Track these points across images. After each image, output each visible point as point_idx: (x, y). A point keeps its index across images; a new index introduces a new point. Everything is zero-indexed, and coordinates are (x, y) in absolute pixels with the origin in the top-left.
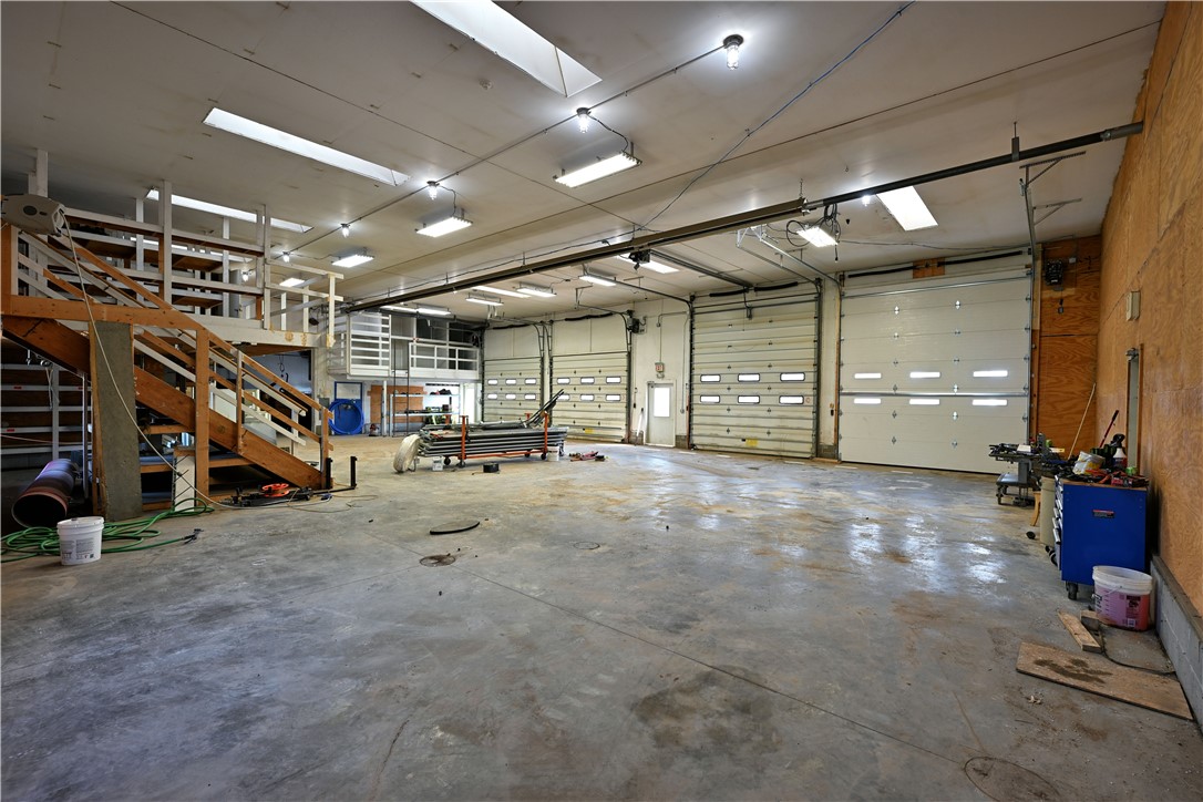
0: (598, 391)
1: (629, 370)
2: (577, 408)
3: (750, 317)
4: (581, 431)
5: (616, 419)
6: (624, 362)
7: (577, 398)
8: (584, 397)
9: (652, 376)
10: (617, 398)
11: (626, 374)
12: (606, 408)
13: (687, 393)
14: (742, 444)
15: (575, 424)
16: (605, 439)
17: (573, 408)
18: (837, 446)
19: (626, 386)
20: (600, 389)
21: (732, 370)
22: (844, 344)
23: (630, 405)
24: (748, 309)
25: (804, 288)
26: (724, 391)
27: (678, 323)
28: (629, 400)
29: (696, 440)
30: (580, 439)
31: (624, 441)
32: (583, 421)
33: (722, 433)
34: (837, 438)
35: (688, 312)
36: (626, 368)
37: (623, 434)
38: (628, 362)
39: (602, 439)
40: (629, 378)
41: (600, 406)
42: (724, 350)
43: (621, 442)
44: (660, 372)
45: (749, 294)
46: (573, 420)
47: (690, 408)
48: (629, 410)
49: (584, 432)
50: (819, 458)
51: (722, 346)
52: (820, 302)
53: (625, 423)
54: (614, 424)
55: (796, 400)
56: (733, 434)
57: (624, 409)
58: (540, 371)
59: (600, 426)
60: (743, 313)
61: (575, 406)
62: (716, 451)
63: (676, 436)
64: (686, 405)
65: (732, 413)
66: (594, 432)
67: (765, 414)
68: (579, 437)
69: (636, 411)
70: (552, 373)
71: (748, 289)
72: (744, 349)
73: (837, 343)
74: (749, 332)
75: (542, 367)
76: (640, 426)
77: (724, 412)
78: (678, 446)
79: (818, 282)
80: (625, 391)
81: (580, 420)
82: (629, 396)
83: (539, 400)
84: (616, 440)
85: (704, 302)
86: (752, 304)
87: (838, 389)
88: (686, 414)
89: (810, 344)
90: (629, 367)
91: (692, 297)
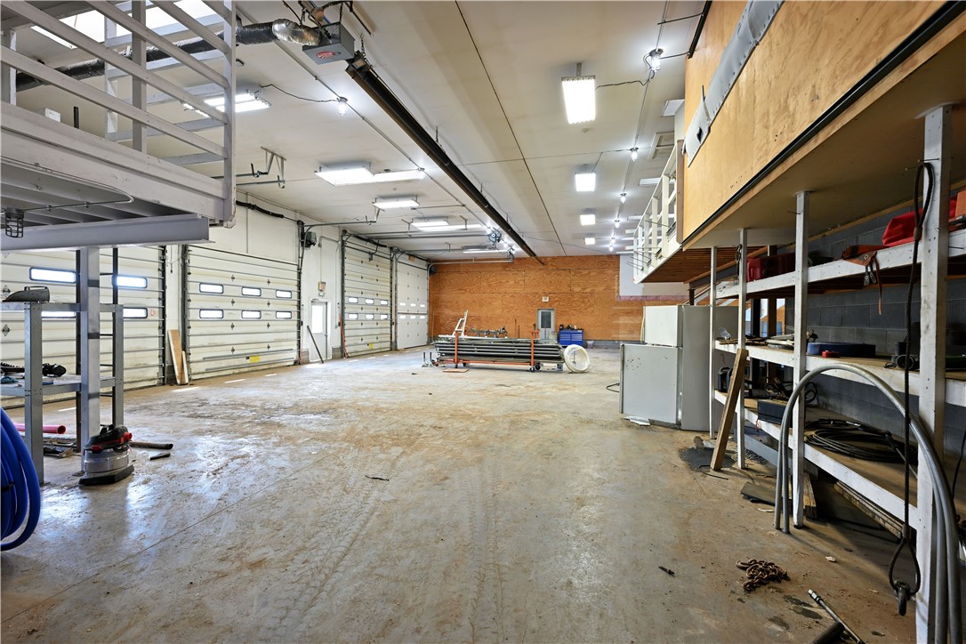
0: (266, 307)
1: (299, 286)
2: (235, 330)
3: (371, 259)
4: (244, 361)
5: (287, 340)
6: (295, 276)
7: (237, 315)
8: (246, 314)
9: (315, 294)
10: (288, 315)
11: (296, 288)
12: (277, 328)
13: (338, 311)
14: (367, 348)
15: (235, 353)
16: (276, 365)
17: (230, 330)
18: (396, 341)
19: (296, 303)
20: (269, 304)
21: (363, 296)
22: (398, 287)
23: (300, 324)
24: (371, 254)
25: (387, 250)
26: (360, 311)
27: (332, 249)
28: (299, 317)
29: (348, 350)
30: (245, 372)
31: (297, 363)
32: (247, 346)
33: (360, 342)
34: (396, 337)
35: (340, 243)
36: (296, 283)
37: (294, 355)
38: (299, 277)
39: (273, 366)
40: (299, 293)
41: (268, 326)
42: (360, 279)
43: (294, 365)
44: (321, 291)
45: (368, 243)
46: (230, 347)
47: (342, 324)
48: (299, 328)
49: (248, 361)
50: (391, 350)
51: (358, 277)
52: (392, 261)
53: (296, 342)
54: (285, 346)
55: (385, 317)
56: (363, 342)
57: (296, 328)
58: (157, 265)
59: (270, 349)
60: (367, 256)
61: (233, 326)
62: (357, 355)
63: (333, 349)
64: (338, 320)
65: (364, 326)
66: (263, 359)
67: (375, 326)
68: (242, 370)
69: (304, 328)
70: (185, 273)
71: (369, 240)
72: (367, 281)
73: (396, 285)
74: (370, 270)
75: (164, 260)
76: (307, 344)
77: (360, 326)
78: (334, 358)
79: (391, 248)
80: (295, 309)
81: (243, 347)
82: (299, 313)
83: (157, 318)
84: (288, 364)
85: (351, 239)
86: (372, 251)
87: (396, 311)
88: (339, 328)
89: (389, 284)
90: (299, 283)
91: (345, 231)
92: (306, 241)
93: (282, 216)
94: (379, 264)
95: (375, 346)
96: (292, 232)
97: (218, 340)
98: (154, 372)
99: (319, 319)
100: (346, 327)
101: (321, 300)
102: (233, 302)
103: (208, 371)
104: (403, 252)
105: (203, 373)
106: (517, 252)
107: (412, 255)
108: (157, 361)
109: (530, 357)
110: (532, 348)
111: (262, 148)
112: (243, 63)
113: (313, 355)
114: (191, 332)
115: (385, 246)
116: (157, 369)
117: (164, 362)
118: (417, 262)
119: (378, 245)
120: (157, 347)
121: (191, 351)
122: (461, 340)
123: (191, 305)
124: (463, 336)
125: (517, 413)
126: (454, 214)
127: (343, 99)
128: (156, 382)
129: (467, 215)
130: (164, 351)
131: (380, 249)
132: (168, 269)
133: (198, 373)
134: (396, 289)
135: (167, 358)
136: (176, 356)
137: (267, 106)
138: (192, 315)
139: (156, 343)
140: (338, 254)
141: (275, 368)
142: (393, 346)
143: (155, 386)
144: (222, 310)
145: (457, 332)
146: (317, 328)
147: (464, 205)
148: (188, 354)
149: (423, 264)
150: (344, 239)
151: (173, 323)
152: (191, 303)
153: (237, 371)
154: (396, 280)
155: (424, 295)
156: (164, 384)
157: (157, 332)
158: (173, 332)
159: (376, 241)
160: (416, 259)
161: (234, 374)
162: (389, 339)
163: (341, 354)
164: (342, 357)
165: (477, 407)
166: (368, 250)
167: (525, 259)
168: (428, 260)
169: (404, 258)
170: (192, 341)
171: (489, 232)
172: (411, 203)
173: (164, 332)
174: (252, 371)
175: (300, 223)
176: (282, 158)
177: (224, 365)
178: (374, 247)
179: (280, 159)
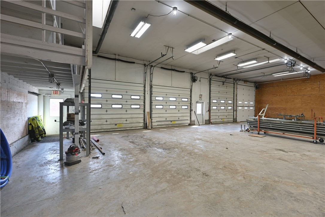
0: (178, 104)
1: (191, 96)
2: (167, 112)
3: (223, 84)
4: (170, 123)
5: (186, 116)
6: (189, 93)
7: (168, 107)
8: (171, 107)
9: (198, 99)
10: (187, 107)
11: (190, 97)
12: (182, 112)
13: (208, 106)
14: (222, 120)
15: (167, 120)
16: (181, 125)
17: (165, 112)
18: (236, 118)
19: (190, 103)
20: (179, 103)
21: (220, 99)
22: (238, 95)
23: (191, 110)
24: (223, 82)
25: (232, 80)
26: (218, 105)
27: (206, 82)
28: (191, 108)
29: (212, 121)
30: (170, 127)
31: (190, 125)
32: (171, 118)
33: (218, 118)
34: (236, 116)
35: (209, 79)
36: (190, 95)
37: (189, 122)
38: (191, 93)
39: (180, 125)
40: (191, 99)
41: (179, 111)
42: (218, 93)
43: (189, 125)
44: (200, 98)
45: (222, 78)
46: (165, 118)
47: (209, 110)
48: (191, 112)
49: (171, 123)
50: (234, 122)
51: (217, 92)
52: (234, 84)
53: (189, 117)
54: (185, 118)
55: (231, 108)
56: (219, 118)
57: (189, 112)
58: (143, 92)
59: (179, 119)
60: (222, 83)
61: (166, 111)
62: (216, 123)
63: (205, 120)
64: (208, 109)
65: (219, 112)
66: (177, 122)
67: (226, 111)
68: (169, 126)
69: (193, 113)
70: (151, 94)
71: (223, 76)
72: (222, 93)
73: (236, 95)
74: (223, 89)
75: (145, 90)
76: (194, 118)
77: (218, 112)
78: (206, 124)
79: (234, 79)
80: (189, 105)
81: (169, 118)
82: (191, 106)
83: (143, 108)
84: (186, 125)
85: (214, 77)
86: (224, 81)
87: (236, 105)
88: (208, 112)
89: (233, 94)
90: (191, 95)
91: (211, 74)
92: (194, 80)
93: (184, 72)
94: (227, 86)
95: (225, 120)
96: (188, 77)
97: (161, 115)
98: (142, 125)
99: (199, 109)
100: (211, 112)
101: (200, 101)
102: (166, 103)
103: (158, 125)
104: (240, 80)
105: (156, 126)
106: (311, 72)
107: (246, 81)
108: (143, 121)
109: (313, 134)
110: (315, 128)
111: (164, 46)
112: (135, 9)
113: (196, 122)
114: (153, 112)
115: (231, 78)
116: (143, 124)
117: (144, 122)
118: (248, 84)
119: (226, 78)
120: (143, 117)
121: (153, 118)
122: (262, 120)
123: (153, 104)
124: (263, 118)
125: (277, 179)
126: (260, 56)
127: (175, 8)
128: (142, 128)
129: (268, 55)
130: (145, 118)
131: (227, 80)
132: (146, 93)
133: (155, 126)
134: (236, 96)
135: (145, 121)
136: (148, 120)
137: (150, 25)
138: (153, 107)
139: (142, 116)
140: (208, 83)
141: (181, 126)
142: (235, 120)
143: (142, 129)
144: (163, 106)
145: (259, 116)
146: (199, 111)
147: (264, 49)
148: (151, 120)
149: (253, 85)
150: (211, 77)
151: (147, 110)
152: (153, 103)
153: (167, 126)
154: (237, 92)
155: (253, 98)
156: (144, 128)
157: (143, 112)
158: (148, 112)
159: (226, 77)
160: (248, 83)
161: (166, 127)
162: (233, 117)
163: (209, 122)
164: (209, 124)
165: (248, 164)
166: (222, 81)
167: (320, 75)
168: (255, 82)
169: (241, 83)
170: (153, 116)
171: (286, 62)
172: (232, 55)
173: (145, 113)
174: (173, 126)
175: (192, 73)
176: (172, 48)
177: (163, 124)
178: (225, 79)
179: (171, 49)
